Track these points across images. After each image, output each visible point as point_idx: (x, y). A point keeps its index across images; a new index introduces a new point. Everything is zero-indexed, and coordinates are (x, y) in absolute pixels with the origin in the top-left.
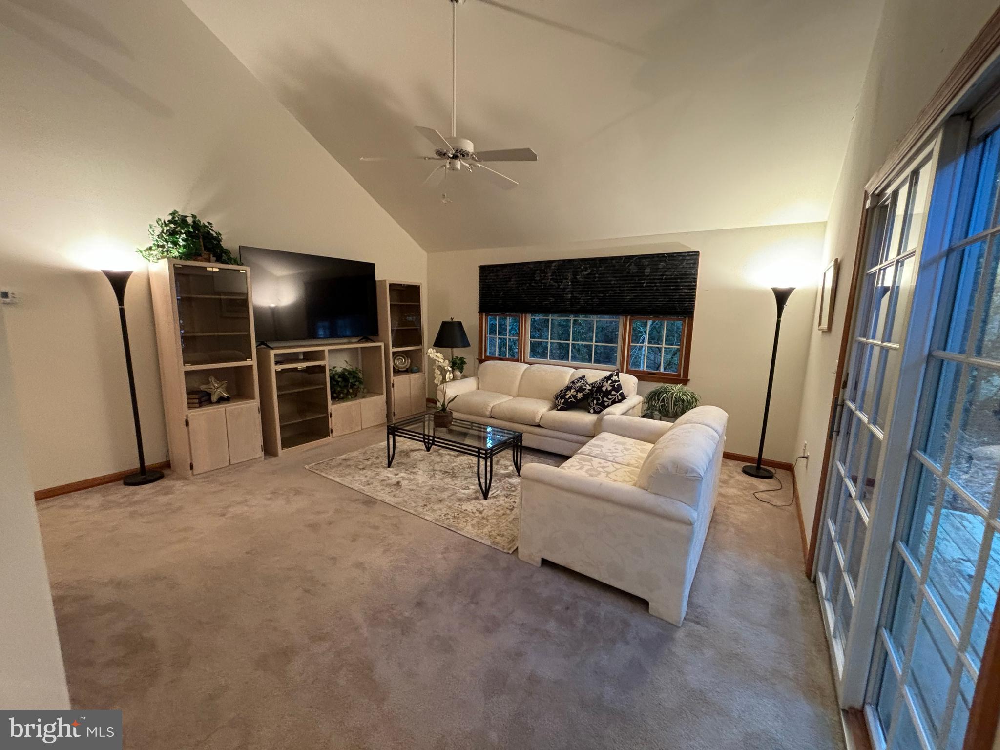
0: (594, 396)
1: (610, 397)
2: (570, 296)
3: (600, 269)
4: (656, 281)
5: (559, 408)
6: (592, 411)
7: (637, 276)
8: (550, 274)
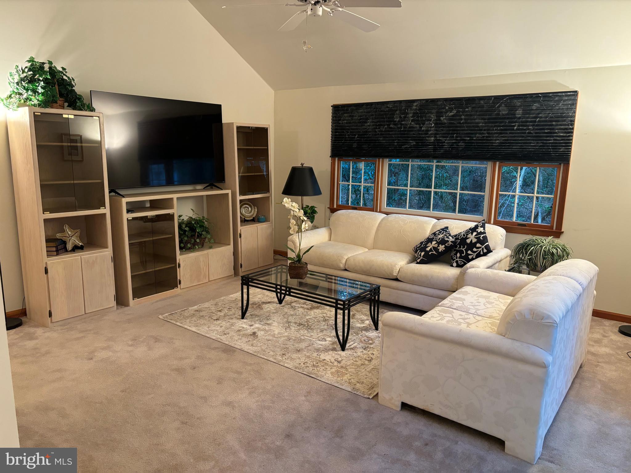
0: (457, 249)
1: (475, 249)
2: (433, 139)
3: (467, 109)
4: (528, 124)
5: (418, 261)
6: (455, 264)
7: (508, 118)
8: (411, 115)
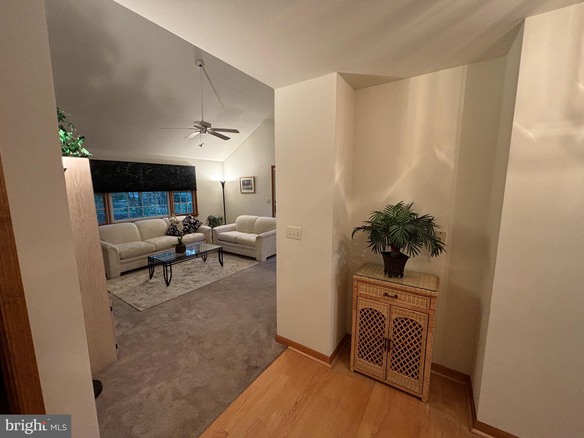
1: (197, 224)
2: (143, 182)
3: (157, 169)
4: (182, 176)
6: (192, 232)
7: (175, 174)
8: (127, 169)
